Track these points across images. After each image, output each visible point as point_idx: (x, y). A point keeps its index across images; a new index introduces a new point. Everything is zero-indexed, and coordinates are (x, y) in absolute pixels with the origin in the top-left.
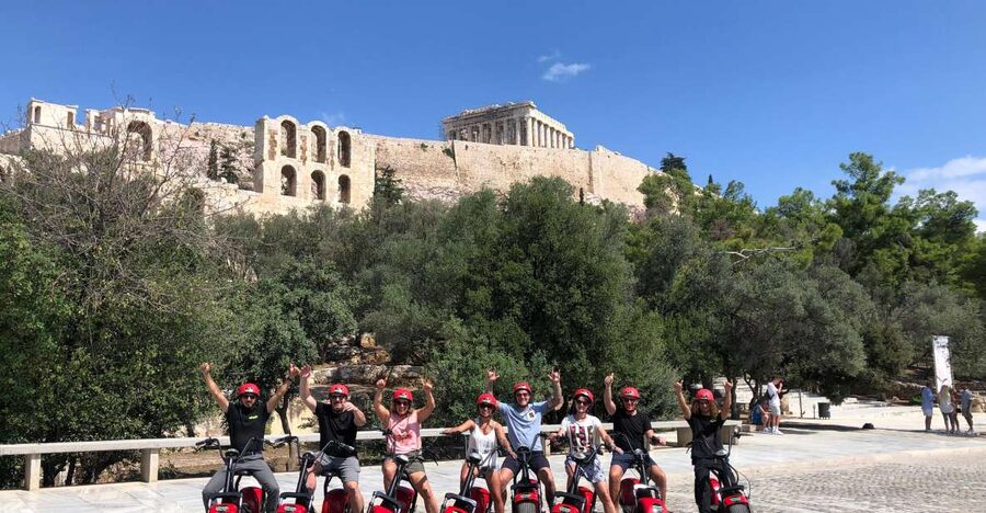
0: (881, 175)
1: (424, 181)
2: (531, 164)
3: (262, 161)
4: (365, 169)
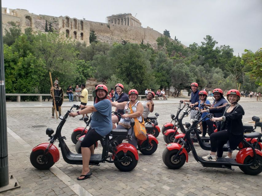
0: (213, 41)
1: (102, 34)
2: (130, 31)
3: (61, 28)
4: (87, 31)
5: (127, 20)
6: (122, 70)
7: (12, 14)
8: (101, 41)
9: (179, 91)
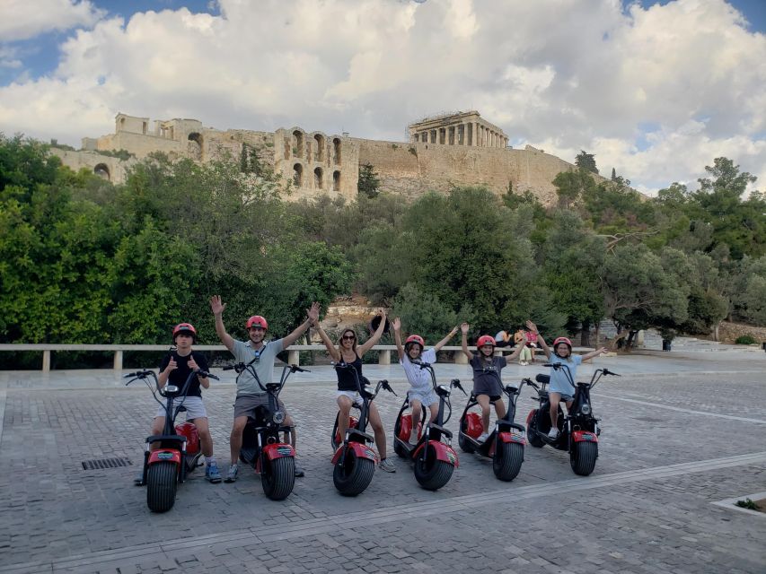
0: (738, 175)
1: (394, 173)
2: (475, 160)
3: (281, 160)
4: (352, 166)
5: (466, 129)
6: (436, 268)
7: (161, 134)
8: (393, 193)
9: (632, 334)
